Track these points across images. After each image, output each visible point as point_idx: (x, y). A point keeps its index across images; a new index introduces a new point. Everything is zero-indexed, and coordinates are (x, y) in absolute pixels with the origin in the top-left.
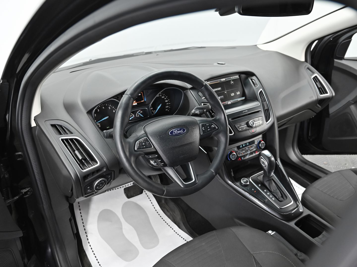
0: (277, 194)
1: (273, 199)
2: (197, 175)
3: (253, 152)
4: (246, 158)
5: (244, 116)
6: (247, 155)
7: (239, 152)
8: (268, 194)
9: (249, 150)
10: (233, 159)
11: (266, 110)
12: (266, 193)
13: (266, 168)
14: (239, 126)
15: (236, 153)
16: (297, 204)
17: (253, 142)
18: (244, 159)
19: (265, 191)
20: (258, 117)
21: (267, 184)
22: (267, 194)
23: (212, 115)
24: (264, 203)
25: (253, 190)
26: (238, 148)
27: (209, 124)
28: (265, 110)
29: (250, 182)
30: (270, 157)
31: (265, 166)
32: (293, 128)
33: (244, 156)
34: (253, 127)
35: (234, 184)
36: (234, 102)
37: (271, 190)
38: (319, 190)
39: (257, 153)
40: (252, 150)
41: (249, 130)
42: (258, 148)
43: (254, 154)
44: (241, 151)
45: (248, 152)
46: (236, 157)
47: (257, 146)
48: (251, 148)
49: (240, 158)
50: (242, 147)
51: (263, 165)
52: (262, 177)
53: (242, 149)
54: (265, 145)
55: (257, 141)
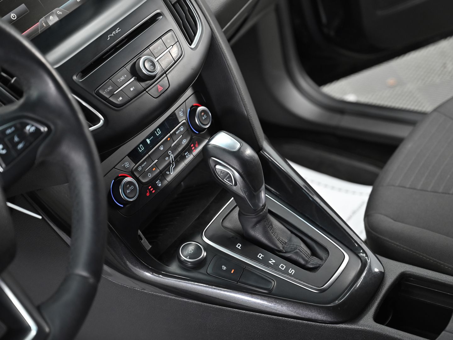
0: (297, 253)
1: (292, 271)
2: (39, 309)
3: (184, 150)
4: (169, 179)
5: (116, 48)
6: (167, 168)
7: (140, 169)
8: (272, 262)
9: (170, 148)
10: (131, 200)
11: (175, 3)
12: (264, 262)
13: (239, 189)
14: (111, 91)
15: (133, 175)
16: (360, 258)
17: (173, 120)
18: (165, 182)
19: (260, 256)
20: (160, 38)
21: (257, 234)
22: (268, 265)
23: (12, 85)
24: (269, 295)
25: (224, 268)
26: (135, 155)
27: (14, 126)
28: (173, 5)
29: (208, 248)
30: (240, 149)
31: (236, 184)
32: (272, 18)
33: (162, 175)
34: (155, 76)
35: (163, 275)
36: (68, 12)
37: (277, 246)
38: (405, 187)
39: (195, 148)
40: (178, 146)
41: (147, 90)
42: (193, 134)
43: (188, 155)
44: (145, 163)
45: (169, 156)
46: (138, 188)
47: (188, 128)
48: (174, 140)
49: (150, 187)
50: (142, 148)
51: (228, 181)
52: (236, 217)
53: (147, 155)
54: (210, 114)
55: (183, 113)
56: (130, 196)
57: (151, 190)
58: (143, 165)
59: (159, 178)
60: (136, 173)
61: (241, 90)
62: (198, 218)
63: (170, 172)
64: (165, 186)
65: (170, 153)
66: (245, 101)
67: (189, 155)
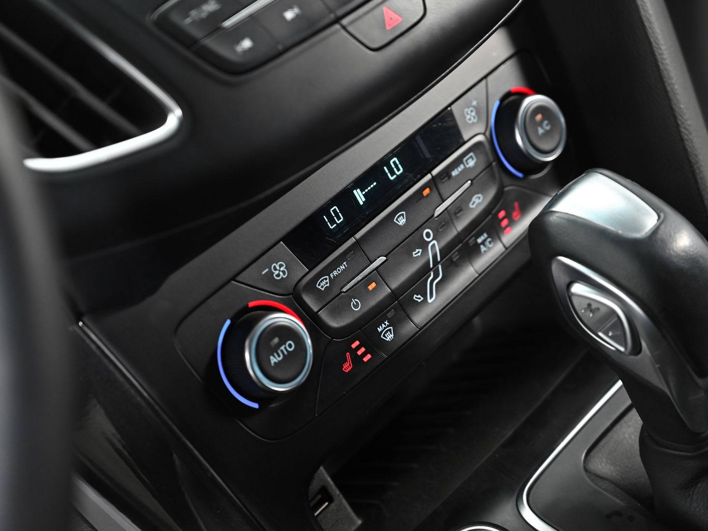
3: (475, 227)
4: (421, 317)
6: (417, 283)
9: (429, 221)
10: (285, 388)
15: (297, 307)
18: (409, 329)
26: (309, 239)
30: (656, 231)
33: (399, 304)
39: (512, 222)
40: (456, 214)
41: (345, 22)
42: (506, 180)
43: (487, 243)
44: (342, 267)
45: (424, 245)
46: (310, 351)
47: (491, 159)
48: (444, 196)
49: (357, 343)
50: (339, 218)
51: (611, 338)
52: (630, 441)
53: (352, 240)
54: (562, 120)
55: (477, 113)
56: (279, 375)
57: (359, 353)
58: (335, 273)
59: (389, 315)
60: (308, 300)
61: (660, 49)
62: (511, 441)
63: (425, 295)
64: (404, 341)
65: (428, 235)
66: (673, 82)
67: (490, 242)
